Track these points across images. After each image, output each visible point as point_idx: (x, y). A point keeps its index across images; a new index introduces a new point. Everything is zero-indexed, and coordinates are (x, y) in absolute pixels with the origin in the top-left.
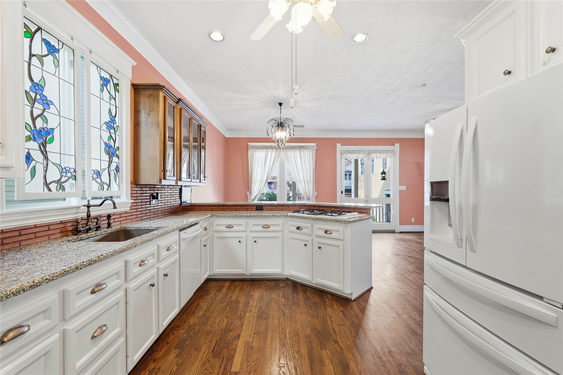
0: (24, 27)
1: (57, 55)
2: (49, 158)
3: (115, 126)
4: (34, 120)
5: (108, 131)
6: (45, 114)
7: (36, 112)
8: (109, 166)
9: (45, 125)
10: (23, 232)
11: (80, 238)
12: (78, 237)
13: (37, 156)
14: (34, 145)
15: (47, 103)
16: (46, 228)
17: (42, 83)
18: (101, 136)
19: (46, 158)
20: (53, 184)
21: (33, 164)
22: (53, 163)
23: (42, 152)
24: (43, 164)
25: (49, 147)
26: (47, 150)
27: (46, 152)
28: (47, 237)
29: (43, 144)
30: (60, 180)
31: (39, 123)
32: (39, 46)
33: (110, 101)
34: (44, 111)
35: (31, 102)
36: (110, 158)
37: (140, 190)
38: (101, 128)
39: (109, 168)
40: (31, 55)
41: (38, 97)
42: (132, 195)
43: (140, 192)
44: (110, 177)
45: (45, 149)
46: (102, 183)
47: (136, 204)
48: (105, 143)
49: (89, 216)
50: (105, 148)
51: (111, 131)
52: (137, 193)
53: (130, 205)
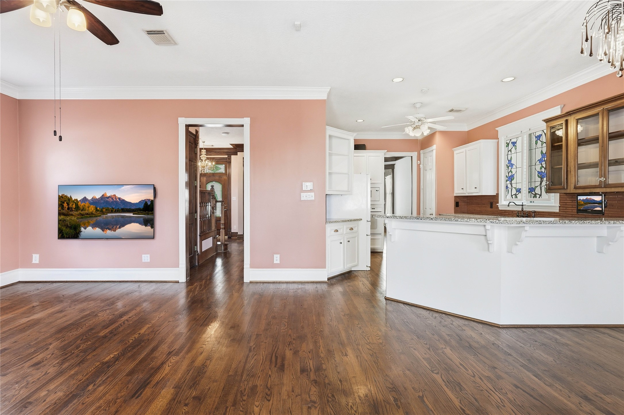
0: (506, 143)
4: (509, 173)
7: (509, 170)
9: (512, 174)
10: (506, 212)
13: (509, 186)
14: (508, 182)
15: (512, 165)
17: (511, 159)
18: (535, 169)
19: (512, 186)
20: (514, 195)
21: (508, 189)
22: (514, 187)
24: (511, 188)
25: (513, 182)
29: (511, 181)
31: (510, 174)
32: (511, 145)
33: (542, 146)
34: (511, 169)
35: (508, 167)
36: (541, 180)
37: (571, 198)
38: (535, 164)
39: (540, 185)
40: (508, 151)
41: (510, 165)
42: (561, 201)
43: (571, 199)
44: (541, 190)
45: (511, 183)
46: (536, 194)
47: (565, 208)
48: (538, 171)
49: (522, 210)
50: (538, 174)
51: (542, 163)
52: (566, 200)
53: (558, 208)
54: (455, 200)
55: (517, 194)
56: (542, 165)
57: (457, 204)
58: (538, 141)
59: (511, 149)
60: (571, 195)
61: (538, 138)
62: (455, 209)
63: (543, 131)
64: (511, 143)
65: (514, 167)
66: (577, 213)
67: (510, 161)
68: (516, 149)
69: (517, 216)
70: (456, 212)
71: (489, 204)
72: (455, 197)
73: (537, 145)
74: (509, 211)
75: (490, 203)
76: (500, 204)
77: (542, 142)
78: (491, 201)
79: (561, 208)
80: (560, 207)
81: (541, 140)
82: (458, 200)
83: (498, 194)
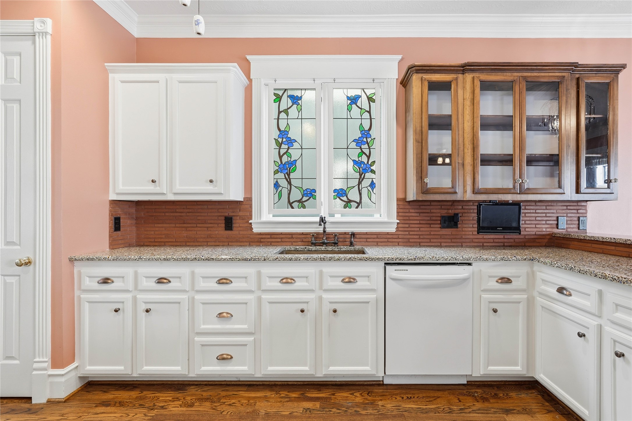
0: (274, 95)
1: (300, 102)
2: (292, 183)
3: (369, 140)
4: (281, 157)
5: (359, 148)
6: (290, 151)
7: (282, 151)
8: (360, 183)
9: (289, 159)
10: (273, 236)
11: (307, 248)
12: (306, 248)
13: (283, 183)
14: (281, 175)
15: (290, 142)
16: (290, 236)
17: (287, 129)
18: (347, 154)
19: (290, 183)
20: (296, 203)
21: (280, 189)
22: (295, 187)
23: (287, 180)
24: (288, 189)
25: (292, 175)
26: (291, 177)
27: (290, 179)
28: (291, 243)
29: (287, 173)
30: (301, 199)
31: (285, 159)
32: (285, 102)
33: (361, 116)
34: (288, 149)
35: (279, 145)
36: (361, 175)
37: (417, 209)
38: (348, 147)
39: (359, 185)
40: (280, 112)
41: (284, 140)
42: (400, 214)
43: (417, 211)
44: (360, 194)
45: (289, 177)
46: (350, 201)
47: (407, 226)
48: (353, 160)
49: (324, 231)
50: (354, 165)
51: (363, 147)
52: (409, 212)
53: (395, 226)
54: (110, 211)
55: (305, 199)
56: (361, 148)
57: (117, 224)
58: (354, 106)
59: (288, 109)
60: (417, 204)
61: (354, 101)
62: (110, 236)
63: (363, 89)
64: (288, 96)
65: (296, 145)
66: (478, 233)
67: (283, 133)
68: (300, 111)
69: (312, 243)
70: (114, 245)
71: (219, 222)
72: (114, 203)
73: (350, 112)
74: (281, 234)
75: (223, 218)
76: (256, 221)
77: (361, 109)
78: (227, 214)
79: (400, 225)
80: (398, 223)
81: (359, 104)
82: (119, 213)
83: (248, 200)
